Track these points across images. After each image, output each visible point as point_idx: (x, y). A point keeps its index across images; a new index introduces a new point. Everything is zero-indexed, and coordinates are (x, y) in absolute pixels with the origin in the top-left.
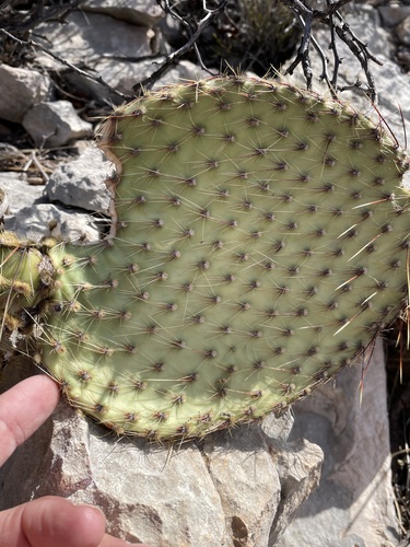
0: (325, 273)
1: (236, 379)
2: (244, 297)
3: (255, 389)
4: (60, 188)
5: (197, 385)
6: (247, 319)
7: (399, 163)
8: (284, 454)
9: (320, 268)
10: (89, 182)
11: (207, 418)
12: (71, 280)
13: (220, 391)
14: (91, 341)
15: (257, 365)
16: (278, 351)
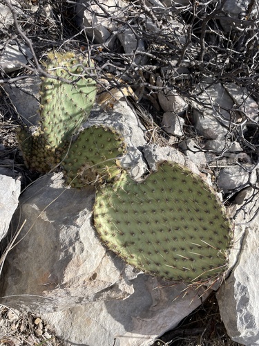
0: (183, 249)
1: (132, 247)
2: (156, 231)
3: (134, 255)
4: (148, 151)
5: (122, 237)
6: (151, 237)
7: (229, 244)
8: (123, 280)
9: (183, 246)
10: (156, 158)
11: (116, 247)
12: (120, 184)
13: (125, 245)
14: (110, 200)
15: (140, 250)
16: (149, 253)
